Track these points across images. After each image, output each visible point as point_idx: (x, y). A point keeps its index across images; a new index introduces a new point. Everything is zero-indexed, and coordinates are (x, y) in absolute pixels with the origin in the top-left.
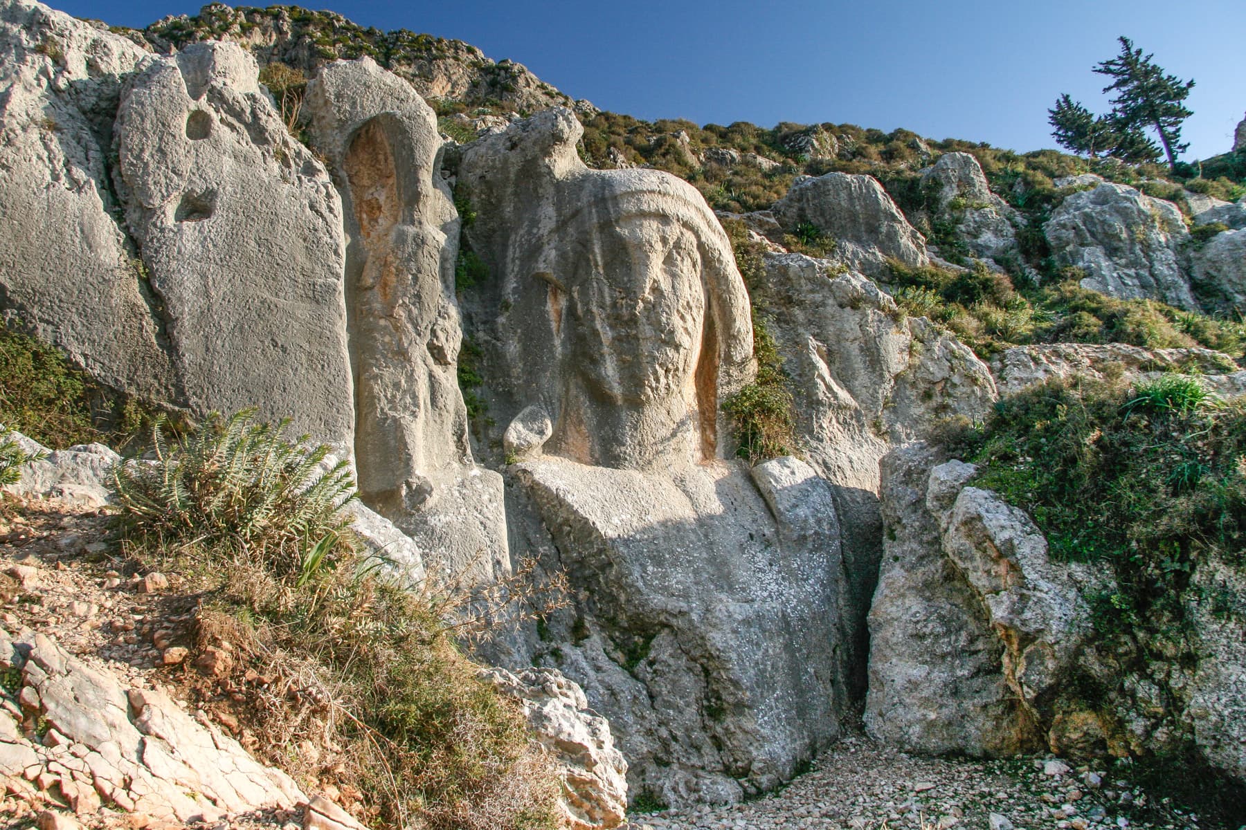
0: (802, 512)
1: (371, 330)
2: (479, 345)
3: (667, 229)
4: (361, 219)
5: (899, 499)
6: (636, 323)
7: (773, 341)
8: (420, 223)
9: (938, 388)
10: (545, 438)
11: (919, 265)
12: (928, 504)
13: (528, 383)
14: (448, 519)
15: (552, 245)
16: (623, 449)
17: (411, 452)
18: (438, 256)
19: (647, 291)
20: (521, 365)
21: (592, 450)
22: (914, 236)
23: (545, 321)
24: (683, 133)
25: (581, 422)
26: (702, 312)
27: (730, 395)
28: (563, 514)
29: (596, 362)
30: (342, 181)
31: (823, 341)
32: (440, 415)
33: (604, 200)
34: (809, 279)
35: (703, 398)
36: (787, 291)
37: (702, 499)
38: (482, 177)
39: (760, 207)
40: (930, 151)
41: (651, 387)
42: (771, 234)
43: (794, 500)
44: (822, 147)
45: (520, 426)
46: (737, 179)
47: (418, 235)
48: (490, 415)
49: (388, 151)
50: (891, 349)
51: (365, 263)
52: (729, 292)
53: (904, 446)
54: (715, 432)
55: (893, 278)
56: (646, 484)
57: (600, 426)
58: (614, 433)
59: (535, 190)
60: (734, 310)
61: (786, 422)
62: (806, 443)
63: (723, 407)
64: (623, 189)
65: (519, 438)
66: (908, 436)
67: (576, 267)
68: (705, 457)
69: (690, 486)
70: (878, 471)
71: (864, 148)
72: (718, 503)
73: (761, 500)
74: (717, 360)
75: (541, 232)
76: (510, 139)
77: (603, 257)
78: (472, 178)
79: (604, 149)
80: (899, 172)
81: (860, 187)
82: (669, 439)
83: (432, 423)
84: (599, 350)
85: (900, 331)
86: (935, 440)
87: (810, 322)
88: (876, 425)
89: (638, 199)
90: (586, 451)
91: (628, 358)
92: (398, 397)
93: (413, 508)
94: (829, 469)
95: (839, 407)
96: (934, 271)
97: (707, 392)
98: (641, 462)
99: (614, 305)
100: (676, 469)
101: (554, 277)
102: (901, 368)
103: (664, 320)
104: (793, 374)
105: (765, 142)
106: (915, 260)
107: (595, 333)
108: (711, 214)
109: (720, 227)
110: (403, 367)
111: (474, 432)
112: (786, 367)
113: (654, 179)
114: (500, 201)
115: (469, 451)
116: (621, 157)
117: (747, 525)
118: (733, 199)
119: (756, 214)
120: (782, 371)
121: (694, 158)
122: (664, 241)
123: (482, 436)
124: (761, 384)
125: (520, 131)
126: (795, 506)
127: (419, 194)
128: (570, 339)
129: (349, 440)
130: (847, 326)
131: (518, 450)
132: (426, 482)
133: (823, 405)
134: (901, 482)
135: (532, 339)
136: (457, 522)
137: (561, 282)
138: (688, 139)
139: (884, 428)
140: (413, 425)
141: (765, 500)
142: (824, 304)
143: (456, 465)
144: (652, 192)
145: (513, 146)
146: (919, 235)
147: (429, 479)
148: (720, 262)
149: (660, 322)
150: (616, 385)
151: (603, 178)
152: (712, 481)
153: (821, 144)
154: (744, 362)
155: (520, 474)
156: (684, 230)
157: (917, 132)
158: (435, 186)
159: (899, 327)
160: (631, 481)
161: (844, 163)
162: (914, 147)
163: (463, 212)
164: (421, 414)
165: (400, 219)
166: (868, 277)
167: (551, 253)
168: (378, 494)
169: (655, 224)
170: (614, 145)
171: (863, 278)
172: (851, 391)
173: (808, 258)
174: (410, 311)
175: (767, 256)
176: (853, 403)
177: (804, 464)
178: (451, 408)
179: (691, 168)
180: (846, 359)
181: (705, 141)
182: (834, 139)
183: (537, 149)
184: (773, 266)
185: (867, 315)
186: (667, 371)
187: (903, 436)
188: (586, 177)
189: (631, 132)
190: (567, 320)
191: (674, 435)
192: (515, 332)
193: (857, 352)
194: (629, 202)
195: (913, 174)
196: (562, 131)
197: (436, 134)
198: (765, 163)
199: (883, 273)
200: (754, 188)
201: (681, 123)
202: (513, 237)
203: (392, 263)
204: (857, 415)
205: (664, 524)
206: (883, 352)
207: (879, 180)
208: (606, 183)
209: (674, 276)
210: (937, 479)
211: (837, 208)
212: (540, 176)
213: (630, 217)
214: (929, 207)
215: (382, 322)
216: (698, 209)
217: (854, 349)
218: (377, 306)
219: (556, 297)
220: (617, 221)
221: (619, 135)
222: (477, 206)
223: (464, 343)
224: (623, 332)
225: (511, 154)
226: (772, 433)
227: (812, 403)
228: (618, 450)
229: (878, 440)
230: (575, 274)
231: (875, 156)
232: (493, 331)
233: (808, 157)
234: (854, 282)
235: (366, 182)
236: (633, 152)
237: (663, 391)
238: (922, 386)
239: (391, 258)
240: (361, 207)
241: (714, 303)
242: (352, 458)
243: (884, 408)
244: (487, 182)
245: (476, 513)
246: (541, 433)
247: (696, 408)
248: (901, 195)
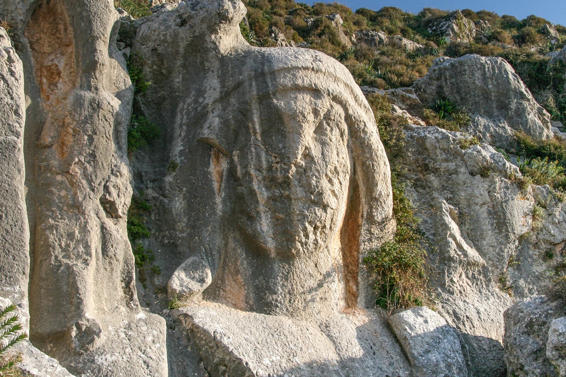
0: (434, 357)
1: (49, 185)
2: (148, 200)
3: (319, 102)
4: (41, 83)
5: (522, 348)
6: (289, 185)
7: (411, 203)
8: (97, 89)
9: (558, 249)
10: (205, 286)
11: (544, 138)
12: (548, 353)
13: (191, 236)
14: (114, 358)
15: (216, 113)
16: (275, 297)
17: (82, 296)
18: (112, 120)
19: (299, 156)
20: (185, 220)
21: (247, 297)
22: (540, 113)
23: (207, 180)
24: (338, 16)
25: (238, 272)
26: (348, 177)
27: (371, 251)
28: (219, 355)
29: (252, 218)
30: (24, 46)
31: (455, 205)
32: (110, 263)
33: (263, 74)
34: (444, 150)
35: (347, 253)
36: (424, 159)
37: (344, 343)
38: (154, 50)
39: (403, 85)
40: (558, 36)
41: (301, 242)
42: (412, 109)
43: (426, 346)
44: (461, 32)
45: (183, 275)
46: (384, 59)
47: (94, 99)
48: (156, 264)
49: (68, 20)
50: (515, 213)
51: (44, 123)
52: (373, 160)
53: (527, 300)
54: (357, 284)
55: (520, 150)
56: (294, 329)
57: (255, 275)
58: (267, 282)
59: (202, 63)
60: (377, 176)
61: (420, 276)
62: (438, 295)
63: (365, 262)
64: (281, 65)
65: (181, 285)
66: (530, 291)
67: (237, 133)
68: (348, 306)
69: (334, 331)
70: (502, 322)
71: (499, 33)
72: (358, 347)
73: (397, 345)
74: (360, 219)
75: (206, 101)
76: (180, 16)
77: (261, 125)
78: (145, 50)
79: (267, 28)
80: (529, 55)
81: (493, 69)
82: (316, 290)
83: (102, 270)
84: (256, 207)
85: (525, 198)
86: (555, 296)
87: (444, 188)
88: (502, 281)
89: (294, 75)
90: (242, 298)
91: (281, 216)
92: (72, 246)
93: (82, 347)
94: (458, 319)
95: (469, 264)
96: (558, 144)
97: (351, 247)
98: (291, 309)
99: (270, 168)
100: (323, 317)
101: (217, 142)
102: (525, 230)
103: (314, 182)
104: (427, 234)
105: (410, 26)
106: (541, 134)
107: (253, 193)
108: (358, 90)
109: (366, 102)
110: (78, 219)
111: (141, 279)
112: (422, 227)
113: (308, 57)
114: (170, 72)
115: (136, 296)
116: (281, 36)
117: (384, 367)
118: (380, 77)
119: (400, 91)
120: (418, 231)
121: (347, 38)
122: (316, 112)
123: (148, 283)
124: (399, 242)
125: (189, 10)
126: (427, 352)
127: (96, 62)
128: (230, 198)
129: (24, 285)
130: (477, 193)
131: (180, 296)
132: (96, 325)
133: (454, 262)
134: (524, 333)
135: (195, 197)
136: (122, 361)
137: (223, 147)
138: (341, 21)
139: (508, 284)
140: (85, 272)
141: (401, 346)
142: (456, 172)
143: (123, 309)
144: (306, 68)
145: (183, 23)
146: (545, 111)
147: (98, 322)
148: (365, 132)
149: (310, 184)
150: (269, 240)
151: (263, 55)
152: (354, 327)
153: (460, 28)
154: (385, 221)
155: (182, 318)
156: (334, 104)
157: (547, 19)
158: (111, 55)
159: (524, 194)
160: (281, 326)
161: (480, 46)
162: (544, 32)
163: (137, 80)
164: (93, 262)
165: (78, 85)
166: (497, 148)
167: (215, 121)
168: (49, 335)
169: (308, 98)
170: (276, 25)
171: (492, 150)
172: (479, 249)
173: (444, 131)
174: (85, 169)
175: (407, 128)
176: (482, 261)
177: (436, 314)
178: (121, 257)
179: (344, 48)
180: (476, 221)
181: (357, 23)
182: (472, 25)
183: (204, 26)
184: (412, 137)
185: (495, 183)
186: (316, 228)
187: (526, 291)
188: (248, 53)
189: (291, 13)
190: (228, 181)
191: (320, 285)
192: (181, 190)
193: (485, 215)
194: (285, 77)
195: (542, 57)
196: (227, 11)
197: (113, 8)
198: (409, 45)
199: (511, 145)
200: (399, 67)
201: (336, 7)
202: (181, 105)
203: (69, 124)
204: (485, 271)
205: (310, 365)
206: (508, 215)
207: (511, 63)
208: (266, 60)
209: (323, 144)
210: (555, 331)
211: (472, 87)
212: (207, 51)
213: (286, 90)
214: (555, 87)
215: (59, 178)
216: (346, 85)
217: (483, 212)
218: (54, 163)
219: (218, 160)
220: (274, 94)
221: (280, 15)
222: (149, 76)
223: (134, 199)
224: (277, 192)
225: (180, 30)
226: (408, 285)
227: (444, 259)
228: (270, 298)
229: (503, 294)
230: (236, 138)
231: (508, 40)
232: (161, 189)
233: (448, 40)
234: (484, 153)
235: (46, 49)
236: (292, 31)
237: (311, 246)
238: (543, 246)
239: (68, 120)
240: (41, 72)
241: (359, 169)
242: (26, 302)
243: (509, 265)
244: (159, 55)
245: (140, 353)
246: (202, 281)
247: (341, 261)
248: (530, 76)
